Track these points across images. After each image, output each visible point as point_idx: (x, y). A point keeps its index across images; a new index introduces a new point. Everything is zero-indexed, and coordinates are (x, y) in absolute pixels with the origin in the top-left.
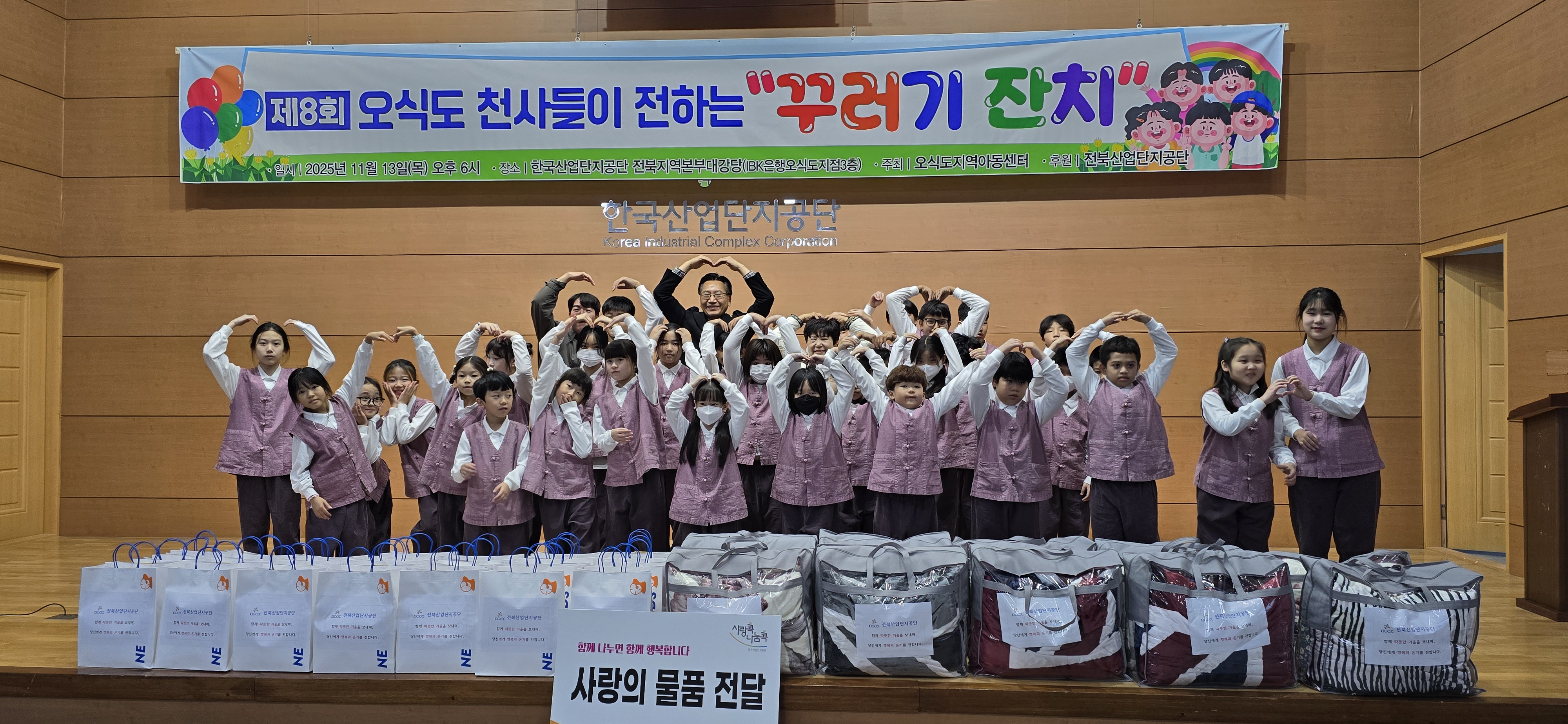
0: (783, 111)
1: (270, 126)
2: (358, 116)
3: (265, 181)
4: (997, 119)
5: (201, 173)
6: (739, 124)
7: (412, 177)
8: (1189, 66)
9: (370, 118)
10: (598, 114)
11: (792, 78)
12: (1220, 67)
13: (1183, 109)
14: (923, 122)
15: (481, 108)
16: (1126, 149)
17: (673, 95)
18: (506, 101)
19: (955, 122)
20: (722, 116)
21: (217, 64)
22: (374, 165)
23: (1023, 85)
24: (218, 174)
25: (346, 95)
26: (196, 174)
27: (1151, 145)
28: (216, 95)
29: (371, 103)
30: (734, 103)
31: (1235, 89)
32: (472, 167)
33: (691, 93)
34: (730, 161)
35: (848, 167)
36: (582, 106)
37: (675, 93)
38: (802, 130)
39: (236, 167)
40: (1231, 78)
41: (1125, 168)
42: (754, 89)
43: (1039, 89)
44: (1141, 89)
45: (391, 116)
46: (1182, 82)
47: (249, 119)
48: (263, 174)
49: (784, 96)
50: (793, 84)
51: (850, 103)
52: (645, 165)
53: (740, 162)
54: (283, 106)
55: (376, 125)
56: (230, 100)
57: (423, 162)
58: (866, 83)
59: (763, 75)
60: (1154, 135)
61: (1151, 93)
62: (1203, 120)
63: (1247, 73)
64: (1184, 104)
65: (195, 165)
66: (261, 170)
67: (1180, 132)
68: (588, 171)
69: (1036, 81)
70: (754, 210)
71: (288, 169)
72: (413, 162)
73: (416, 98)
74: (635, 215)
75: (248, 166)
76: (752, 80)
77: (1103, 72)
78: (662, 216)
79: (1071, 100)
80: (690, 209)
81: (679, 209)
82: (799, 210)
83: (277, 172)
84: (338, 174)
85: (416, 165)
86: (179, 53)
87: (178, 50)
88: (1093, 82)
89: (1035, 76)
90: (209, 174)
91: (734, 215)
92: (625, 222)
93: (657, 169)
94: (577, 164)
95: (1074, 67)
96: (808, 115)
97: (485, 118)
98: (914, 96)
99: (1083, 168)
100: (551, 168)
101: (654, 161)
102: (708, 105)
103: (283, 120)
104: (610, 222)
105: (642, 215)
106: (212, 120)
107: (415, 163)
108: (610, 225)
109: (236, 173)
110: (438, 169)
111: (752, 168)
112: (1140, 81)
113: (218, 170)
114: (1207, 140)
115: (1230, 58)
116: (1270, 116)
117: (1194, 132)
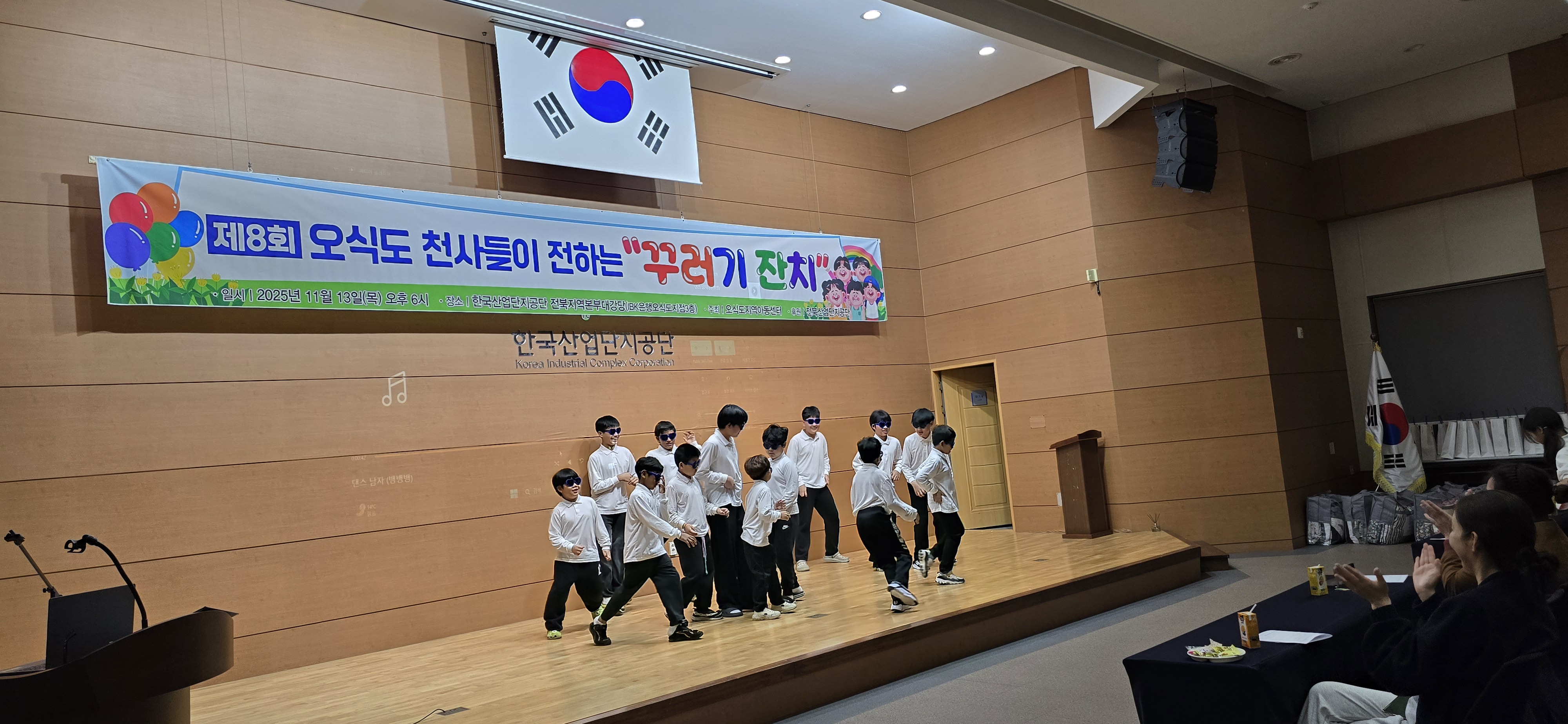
0: (648, 268)
1: (212, 250)
2: (309, 246)
3: (210, 305)
4: (764, 283)
5: (129, 294)
6: (620, 274)
7: (365, 306)
8: (845, 259)
9: (321, 250)
10: (521, 260)
11: (650, 244)
12: (858, 261)
13: (845, 284)
14: (727, 282)
15: (426, 248)
16: (824, 306)
17: (575, 249)
18: (447, 243)
19: (743, 284)
20: (609, 268)
21: (146, 181)
22: (328, 294)
23: (773, 262)
24: (152, 295)
25: (296, 225)
26: (122, 295)
27: (835, 304)
28: (146, 212)
29: (321, 235)
30: (615, 260)
31: (864, 274)
32: (422, 299)
33: (586, 249)
34: (617, 303)
35: (689, 310)
36: (509, 253)
37: (576, 248)
38: (660, 282)
39: (174, 289)
40: (861, 268)
41: (825, 318)
42: (628, 251)
43: (782, 266)
45: (343, 248)
46: (842, 269)
47: (188, 241)
48: (208, 298)
49: (646, 256)
50: (652, 248)
51: (686, 265)
52: (559, 303)
53: (624, 304)
54: (226, 230)
55: (328, 256)
56: (162, 220)
57: (376, 293)
58: (694, 253)
59: (633, 240)
60: (835, 299)
61: (830, 273)
62: (853, 291)
63: (868, 265)
64: (845, 280)
65: (121, 285)
66: (206, 294)
67: (846, 298)
68: (518, 306)
69: (780, 261)
70: (620, 338)
71: (237, 294)
72: (367, 292)
73: (366, 234)
74: (537, 342)
75: (188, 288)
76: (626, 243)
77: (809, 257)
78: (558, 343)
79: (797, 274)
80: (577, 337)
81: (569, 337)
82: (649, 338)
83: (224, 297)
84: (292, 301)
85: (370, 295)
86: (94, 162)
87: (93, 159)
88: (806, 264)
89: (778, 256)
90: (141, 296)
91: (608, 342)
92: (531, 347)
93: (568, 306)
94: (509, 300)
95: (796, 254)
96: (662, 272)
97: (429, 257)
98: (720, 265)
99: (806, 317)
100: (488, 303)
101: (566, 300)
102: (599, 259)
103: (227, 245)
104: (520, 348)
105: (543, 342)
106: (141, 239)
107: (368, 293)
108: (520, 350)
109: (174, 296)
110: (391, 299)
111: (632, 308)
112: (825, 266)
113: (152, 292)
114: (856, 303)
115: (860, 256)
116: (879, 291)
117: (851, 298)
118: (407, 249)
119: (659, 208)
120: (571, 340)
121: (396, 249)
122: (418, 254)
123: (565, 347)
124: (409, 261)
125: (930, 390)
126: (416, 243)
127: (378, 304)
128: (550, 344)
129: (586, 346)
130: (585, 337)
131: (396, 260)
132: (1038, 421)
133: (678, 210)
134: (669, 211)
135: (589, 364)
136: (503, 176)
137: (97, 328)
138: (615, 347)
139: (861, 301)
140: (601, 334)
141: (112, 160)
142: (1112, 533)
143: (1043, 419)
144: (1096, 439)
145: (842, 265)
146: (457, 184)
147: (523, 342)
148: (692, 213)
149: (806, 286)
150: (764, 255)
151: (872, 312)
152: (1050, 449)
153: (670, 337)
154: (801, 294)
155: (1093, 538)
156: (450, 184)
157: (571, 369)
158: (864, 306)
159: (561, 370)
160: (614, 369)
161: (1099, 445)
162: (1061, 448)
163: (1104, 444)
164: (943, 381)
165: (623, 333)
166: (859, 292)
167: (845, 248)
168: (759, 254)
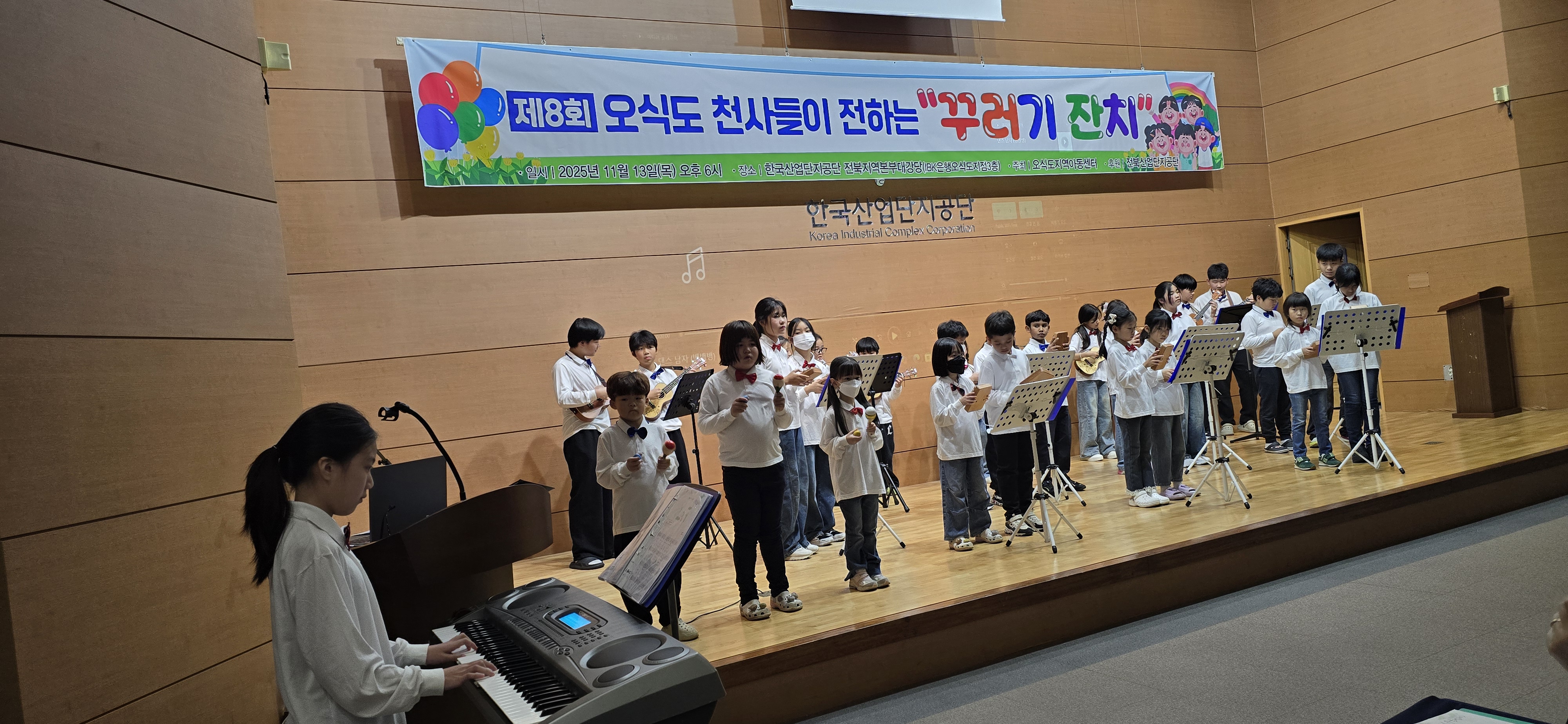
0: (945, 122)
1: (515, 127)
2: (604, 119)
3: (516, 184)
4: (1076, 132)
5: (443, 175)
6: (915, 132)
7: (661, 179)
8: (1172, 99)
9: (615, 121)
10: (812, 123)
11: (948, 95)
13: (1173, 128)
14: (1034, 133)
15: (716, 114)
16: (1148, 156)
17: (867, 107)
18: (736, 108)
19: (1053, 135)
20: (904, 125)
21: (449, 59)
22: (625, 168)
23: (1087, 107)
24: (464, 176)
25: (590, 97)
26: (437, 177)
27: (1160, 153)
28: (452, 92)
29: (615, 106)
30: (910, 115)
32: (715, 170)
33: (879, 106)
34: (913, 164)
35: (992, 168)
36: (799, 115)
37: (868, 105)
38: (959, 137)
39: (482, 169)
41: (1148, 169)
42: (924, 105)
43: (1097, 111)
44: (1150, 113)
45: (635, 120)
46: (1169, 110)
47: (492, 119)
48: (514, 177)
49: (943, 109)
50: (949, 100)
51: (988, 116)
52: (853, 167)
53: (921, 165)
54: (526, 106)
55: (622, 128)
56: (467, 99)
57: (671, 164)
58: (995, 102)
59: (929, 92)
60: (1161, 146)
61: (1154, 116)
62: (1183, 136)
63: (1200, 104)
64: (1173, 123)
65: (436, 167)
66: (512, 172)
67: (1173, 144)
68: (811, 172)
69: (1094, 105)
70: (916, 204)
71: (541, 172)
72: (661, 165)
73: (656, 102)
74: (831, 212)
75: (496, 169)
76: (921, 96)
77: (1129, 100)
78: (852, 212)
79: (1115, 120)
80: (872, 205)
81: (864, 205)
82: (947, 203)
83: (528, 175)
84: (591, 177)
85: (664, 167)
86: (401, 43)
87: (400, 40)
88: (1125, 107)
89: (1093, 101)
90: (454, 177)
91: (903, 209)
92: (824, 217)
93: (862, 170)
94: (801, 166)
95: (1114, 96)
96: (961, 126)
97: (720, 124)
98: (1026, 113)
99: (1126, 169)
100: (781, 170)
101: (860, 164)
102: (893, 116)
103: (527, 121)
104: (813, 218)
105: (836, 211)
106: (449, 119)
107: (663, 166)
108: (814, 221)
109: (483, 177)
110: (685, 171)
111: (929, 169)
112: (1148, 108)
113: (463, 173)
114: (1186, 150)
115: (1190, 94)
116: (1213, 134)
117: (1180, 144)
118: (697, 116)
119: (955, 55)
120: (865, 209)
121: (688, 117)
122: (708, 122)
123: (859, 216)
124: (700, 129)
125: (1274, 250)
126: (706, 108)
127: (672, 177)
128: (843, 214)
129: (881, 214)
130: (880, 205)
131: (688, 128)
132: (1419, 279)
133: (977, 56)
134: (966, 58)
135: (884, 234)
136: (790, 31)
137: (418, 212)
138: (911, 213)
139: (1192, 147)
140: (897, 200)
141: (418, 41)
142: (1521, 412)
143: (1426, 277)
144: (1502, 298)
145: (1168, 106)
146: (743, 44)
147: (816, 212)
148: (993, 57)
149: (1125, 132)
150: (1076, 100)
151: (1205, 159)
152: (1438, 311)
153: (969, 200)
154: (1120, 142)
155: (1496, 417)
156: (736, 44)
157: (866, 240)
158: (1195, 153)
159: (855, 241)
160: (912, 237)
161: (1505, 305)
162: (1453, 310)
163: (1511, 304)
164: (1291, 239)
165: (919, 198)
166: (1190, 137)
167: (1172, 86)
168: (1070, 98)
